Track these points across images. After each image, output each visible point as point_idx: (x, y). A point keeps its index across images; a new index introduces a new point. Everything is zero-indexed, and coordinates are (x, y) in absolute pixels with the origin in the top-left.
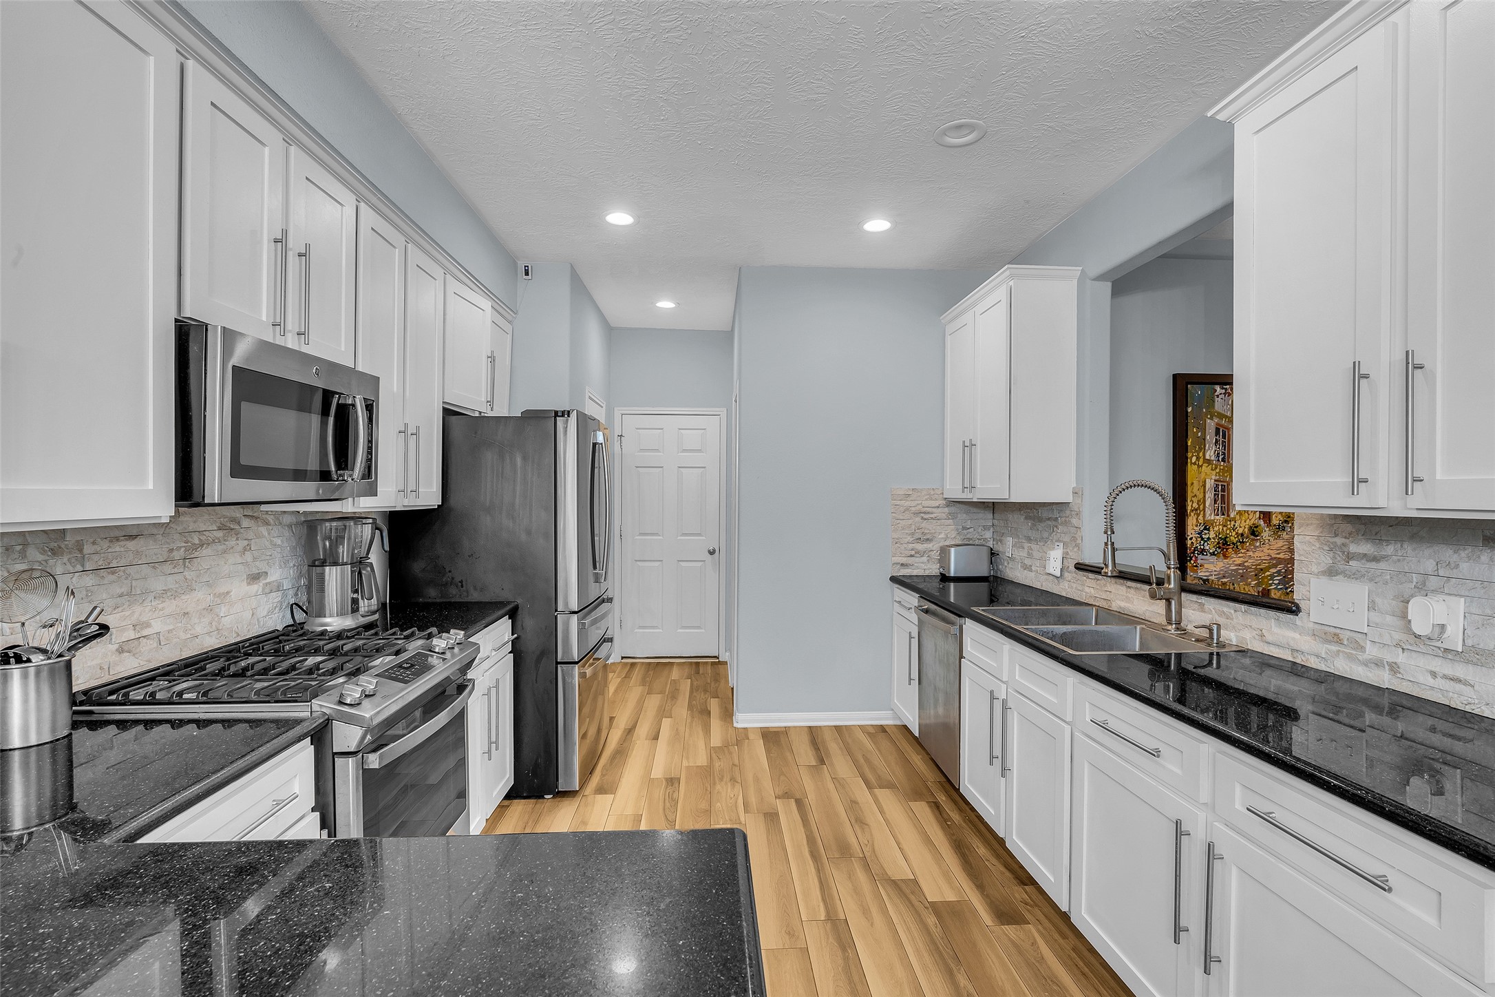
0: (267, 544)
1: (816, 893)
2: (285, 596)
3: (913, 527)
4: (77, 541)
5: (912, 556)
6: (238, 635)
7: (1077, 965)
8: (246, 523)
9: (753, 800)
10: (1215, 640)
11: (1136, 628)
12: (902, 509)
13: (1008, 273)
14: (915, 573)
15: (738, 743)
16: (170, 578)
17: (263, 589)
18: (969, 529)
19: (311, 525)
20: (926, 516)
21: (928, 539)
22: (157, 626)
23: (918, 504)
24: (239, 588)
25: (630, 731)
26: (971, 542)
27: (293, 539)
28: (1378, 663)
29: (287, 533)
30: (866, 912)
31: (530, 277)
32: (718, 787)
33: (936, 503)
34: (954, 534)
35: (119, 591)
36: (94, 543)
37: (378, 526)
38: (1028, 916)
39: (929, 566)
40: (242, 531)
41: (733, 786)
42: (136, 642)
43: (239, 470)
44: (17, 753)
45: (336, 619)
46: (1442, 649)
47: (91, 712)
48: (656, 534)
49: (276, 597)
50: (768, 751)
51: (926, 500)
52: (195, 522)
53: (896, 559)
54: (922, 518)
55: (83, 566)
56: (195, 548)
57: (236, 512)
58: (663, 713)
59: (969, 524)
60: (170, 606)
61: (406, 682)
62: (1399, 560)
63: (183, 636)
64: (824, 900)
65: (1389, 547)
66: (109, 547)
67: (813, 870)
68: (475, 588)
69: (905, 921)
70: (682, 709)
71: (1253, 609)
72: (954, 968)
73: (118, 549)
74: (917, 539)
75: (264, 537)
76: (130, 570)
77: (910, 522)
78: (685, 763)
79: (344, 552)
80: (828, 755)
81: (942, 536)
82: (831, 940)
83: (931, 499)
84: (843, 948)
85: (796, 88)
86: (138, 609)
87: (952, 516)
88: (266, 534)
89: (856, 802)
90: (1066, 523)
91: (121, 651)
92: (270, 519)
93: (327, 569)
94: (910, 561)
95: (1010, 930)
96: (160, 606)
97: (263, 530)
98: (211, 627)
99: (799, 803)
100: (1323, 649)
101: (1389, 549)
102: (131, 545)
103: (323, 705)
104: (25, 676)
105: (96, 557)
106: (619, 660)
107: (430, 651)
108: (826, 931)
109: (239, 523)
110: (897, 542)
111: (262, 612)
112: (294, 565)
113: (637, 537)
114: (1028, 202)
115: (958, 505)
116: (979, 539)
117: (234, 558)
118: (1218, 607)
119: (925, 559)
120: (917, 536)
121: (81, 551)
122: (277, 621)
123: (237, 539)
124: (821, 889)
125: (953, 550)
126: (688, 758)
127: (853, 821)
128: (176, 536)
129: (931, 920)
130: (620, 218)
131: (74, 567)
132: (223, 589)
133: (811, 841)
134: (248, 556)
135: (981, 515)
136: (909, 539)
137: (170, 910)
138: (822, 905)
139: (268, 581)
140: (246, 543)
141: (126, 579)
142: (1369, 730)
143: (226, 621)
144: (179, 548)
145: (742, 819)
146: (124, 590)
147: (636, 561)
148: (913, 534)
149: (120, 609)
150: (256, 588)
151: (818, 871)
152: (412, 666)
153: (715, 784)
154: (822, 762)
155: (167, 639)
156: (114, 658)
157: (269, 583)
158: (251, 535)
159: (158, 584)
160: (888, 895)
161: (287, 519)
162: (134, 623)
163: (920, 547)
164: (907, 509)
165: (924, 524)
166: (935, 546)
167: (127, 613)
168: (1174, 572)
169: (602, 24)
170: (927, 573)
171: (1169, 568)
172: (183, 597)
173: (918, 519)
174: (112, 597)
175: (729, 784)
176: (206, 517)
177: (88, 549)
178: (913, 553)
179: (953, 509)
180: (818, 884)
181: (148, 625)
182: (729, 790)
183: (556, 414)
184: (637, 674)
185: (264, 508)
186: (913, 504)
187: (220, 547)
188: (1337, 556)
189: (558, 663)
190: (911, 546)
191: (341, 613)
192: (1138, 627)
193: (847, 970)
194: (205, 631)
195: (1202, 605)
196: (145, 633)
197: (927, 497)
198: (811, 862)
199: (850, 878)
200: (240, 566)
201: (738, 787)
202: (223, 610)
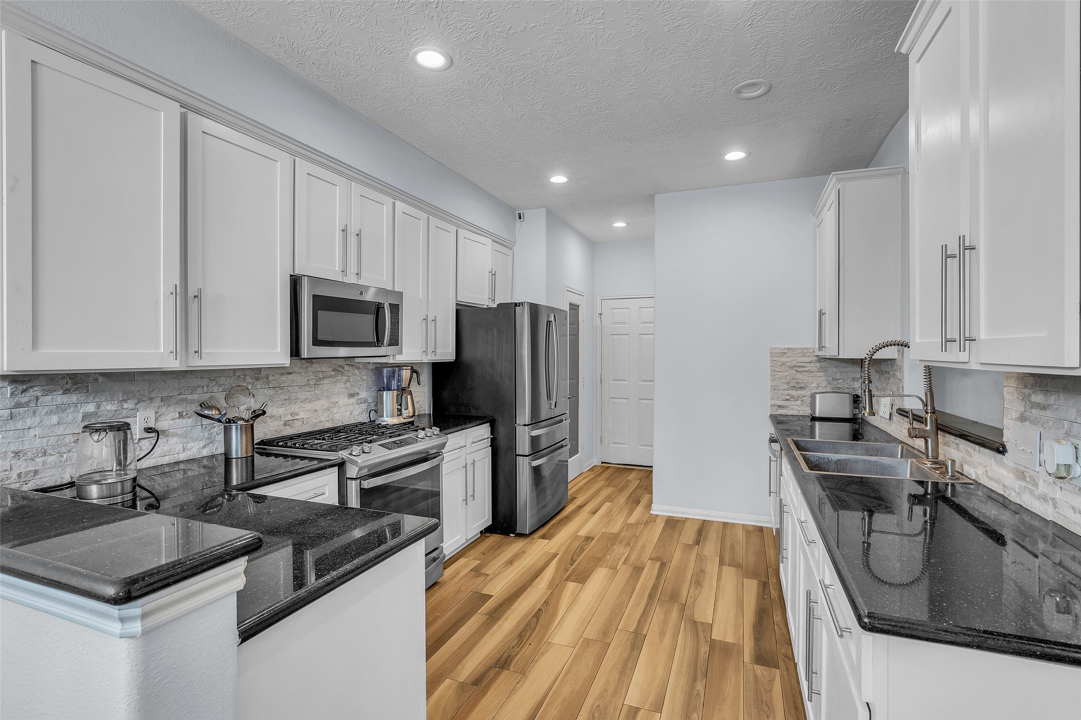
0: (359, 379)
1: (637, 616)
2: (369, 405)
3: (789, 377)
4: (267, 375)
5: (787, 400)
6: (343, 423)
7: (795, 701)
8: (346, 368)
9: (633, 558)
10: (950, 473)
11: (907, 461)
12: (779, 364)
13: (834, 178)
14: (790, 413)
15: (647, 523)
16: (308, 393)
17: (356, 401)
18: (838, 380)
19: (378, 369)
20: (800, 370)
21: (801, 387)
22: (302, 415)
23: (793, 360)
24: (343, 400)
25: (581, 507)
26: (840, 390)
27: (374, 376)
28: (1044, 498)
29: (370, 373)
30: (662, 634)
31: (522, 219)
32: (615, 547)
33: (809, 359)
34: (824, 384)
35: (284, 398)
36: (273, 376)
37: (414, 370)
38: (781, 664)
39: (802, 408)
40: (345, 372)
41: (625, 548)
42: (292, 422)
43: (317, 342)
44: (234, 460)
45: (389, 418)
46: (1078, 488)
47: (265, 449)
48: (625, 380)
49: (364, 406)
50: (664, 530)
51: (800, 357)
52: (320, 367)
53: (774, 402)
54: (797, 371)
55: (269, 386)
56: (320, 379)
57: (342, 362)
58: (608, 499)
59: (838, 376)
60: (308, 406)
61: (390, 449)
62: (1056, 409)
63: (315, 421)
64: (639, 621)
65: (1052, 397)
66: (280, 378)
67: (644, 603)
68: (473, 408)
69: (685, 645)
70: (622, 499)
71: (982, 449)
72: (699, 679)
73: (284, 378)
74: (792, 387)
75: (357, 375)
76: (290, 388)
77: (786, 374)
78: (603, 530)
79: (394, 384)
80: (705, 539)
81: (814, 385)
82: (628, 643)
83: (805, 356)
84: (633, 649)
85: (617, 90)
86: (293, 406)
87: (823, 369)
88: (358, 373)
89: (703, 572)
90: (894, 376)
91: (285, 424)
92: (361, 366)
93: (385, 393)
94: (786, 403)
95: (760, 669)
96: (304, 406)
97: (357, 372)
98: (329, 418)
99: (663, 565)
100: (1018, 484)
101: (1052, 399)
102: (289, 377)
103: (343, 454)
104: (237, 429)
105: (274, 382)
106: (600, 464)
107: (417, 437)
108: (628, 637)
109: (344, 369)
110: (774, 388)
111: (356, 413)
112: (375, 390)
113: (611, 382)
114: (848, 120)
115: (829, 361)
116: (848, 388)
117: (340, 385)
118: (966, 447)
119: (799, 402)
120: (792, 384)
121: (268, 379)
122: (364, 418)
123: (342, 376)
124: (642, 615)
125: (818, 396)
126: (607, 527)
127: (693, 582)
128: (311, 374)
129: (704, 649)
130: (558, 179)
131: (265, 386)
132: (335, 400)
133: (655, 588)
134: (348, 385)
135: (849, 369)
136: (786, 387)
137: (290, 542)
138: (636, 623)
139: (359, 397)
140: (347, 378)
141: (288, 392)
142: (1040, 556)
143: (337, 416)
144: (313, 379)
145: (618, 567)
146: (287, 397)
147: (611, 398)
148: (788, 383)
149: (285, 406)
150: (352, 400)
151: (647, 605)
152: (401, 442)
153: (614, 544)
154: (697, 542)
155: (307, 421)
156: (282, 427)
157: (360, 399)
158: (350, 374)
159: (302, 395)
160: (685, 629)
161: (371, 367)
162: (291, 412)
163: (794, 393)
164: (784, 364)
165: (798, 376)
166: (807, 393)
167: (288, 408)
168: (931, 416)
169: (487, 86)
170: (801, 413)
171: (927, 413)
172: (315, 402)
173: (793, 372)
174: (281, 400)
175: (623, 546)
176: (326, 365)
177: (271, 378)
178: (788, 397)
179: (824, 364)
180: (642, 611)
181: (298, 415)
182: (621, 550)
183: (516, 305)
184: (607, 474)
185: (357, 360)
186: (788, 360)
187: (334, 380)
188: (1027, 405)
189: (517, 455)
190: (787, 392)
191: (392, 416)
192: (909, 461)
193: (626, 661)
194: (326, 419)
195: (958, 444)
196: (296, 417)
197: (800, 355)
198: (646, 600)
199: (666, 613)
200: (344, 389)
201: (629, 549)
202: (335, 410)
